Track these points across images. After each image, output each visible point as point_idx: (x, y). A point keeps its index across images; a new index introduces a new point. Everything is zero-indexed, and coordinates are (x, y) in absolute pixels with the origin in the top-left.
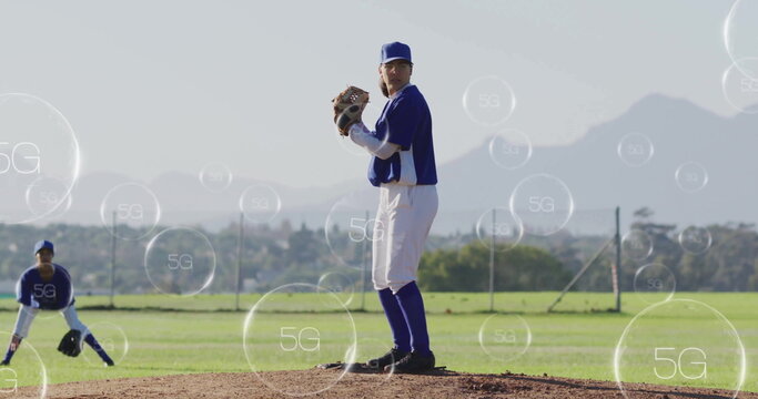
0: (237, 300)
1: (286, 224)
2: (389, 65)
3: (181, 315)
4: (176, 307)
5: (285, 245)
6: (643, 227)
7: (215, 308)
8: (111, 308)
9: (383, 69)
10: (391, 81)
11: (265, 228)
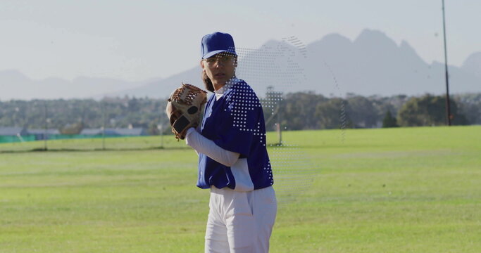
0: (104, 142)
1: (127, 97)
2: (211, 60)
3: (77, 153)
4: (75, 148)
5: (126, 105)
6: (271, 94)
7: (93, 148)
8: (45, 150)
9: (206, 64)
10: (215, 76)
11: (118, 98)
